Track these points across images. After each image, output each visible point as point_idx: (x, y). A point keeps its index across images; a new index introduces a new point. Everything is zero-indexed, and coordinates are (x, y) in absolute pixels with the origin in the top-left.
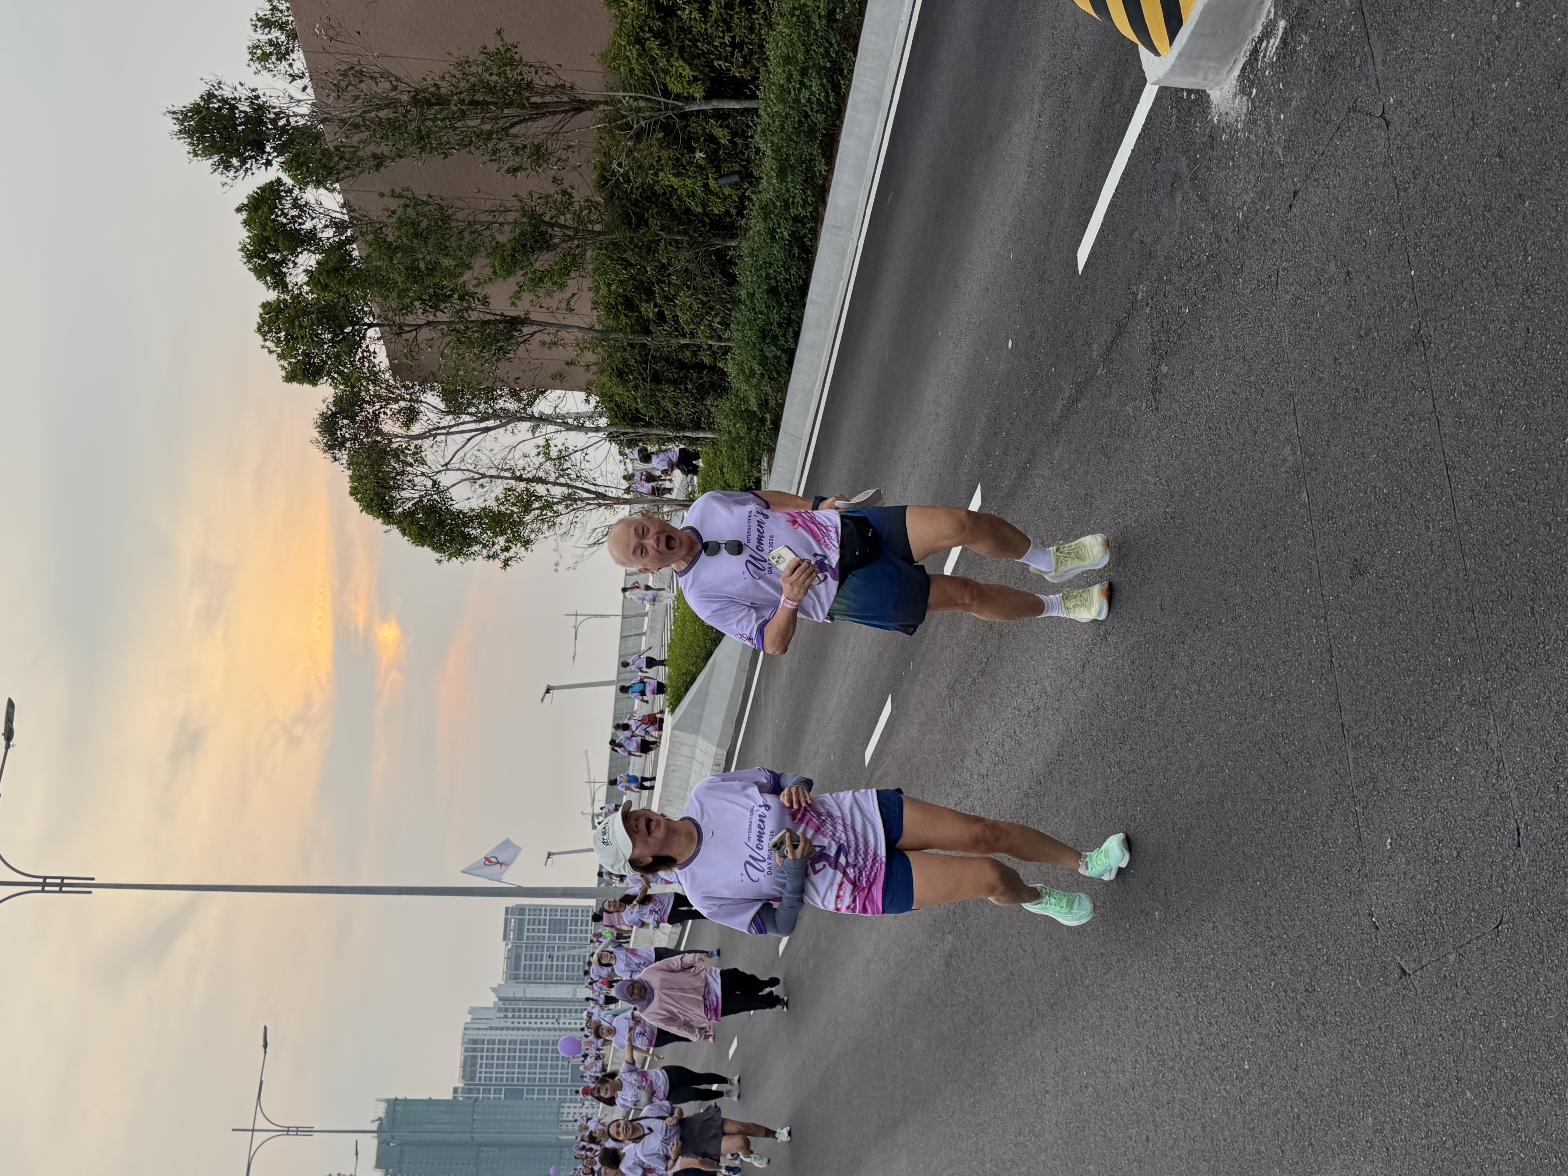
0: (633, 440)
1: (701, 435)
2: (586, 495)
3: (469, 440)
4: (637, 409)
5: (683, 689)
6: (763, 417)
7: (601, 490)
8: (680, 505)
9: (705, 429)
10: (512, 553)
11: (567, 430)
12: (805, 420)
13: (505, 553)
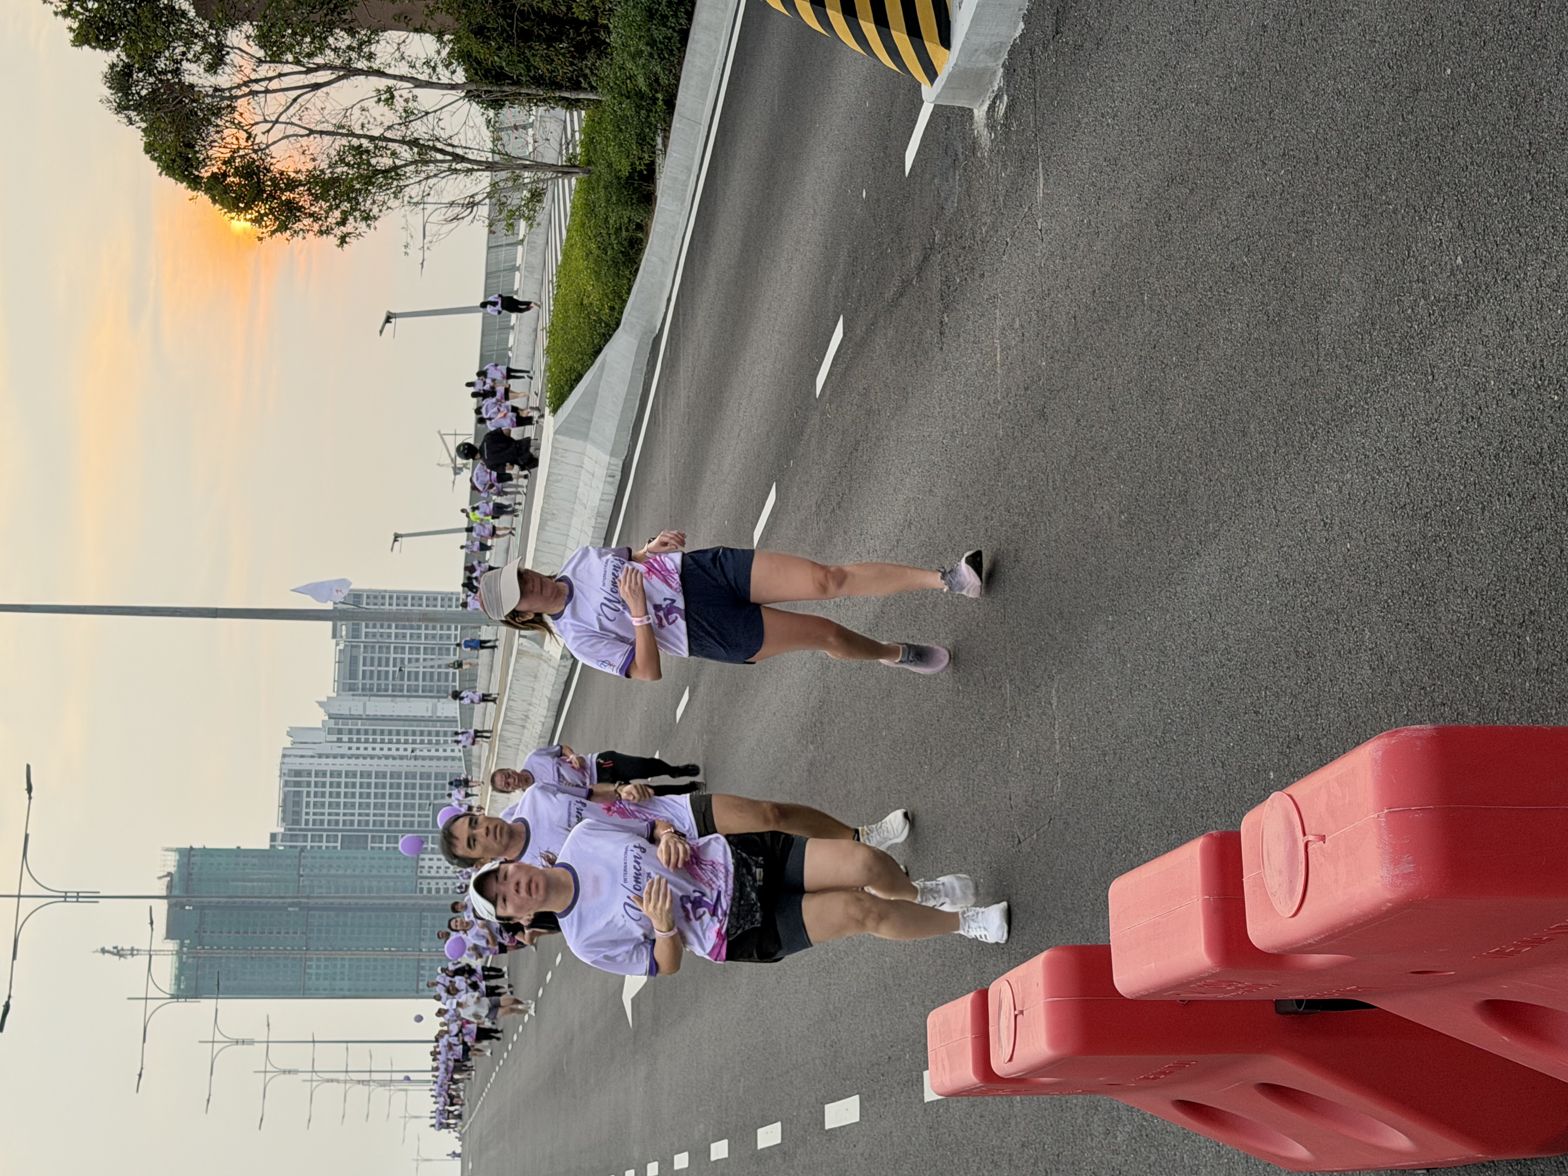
0: (496, 101)
1: (582, 96)
2: (440, 157)
3: (295, 100)
4: (502, 68)
5: (566, 388)
6: (653, 96)
7: (460, 151)
8: (558, 172)
9: (586, 89)
10: (349, 228)
11: (416, 86)
12: (704, 104)
13: (342, 228)
